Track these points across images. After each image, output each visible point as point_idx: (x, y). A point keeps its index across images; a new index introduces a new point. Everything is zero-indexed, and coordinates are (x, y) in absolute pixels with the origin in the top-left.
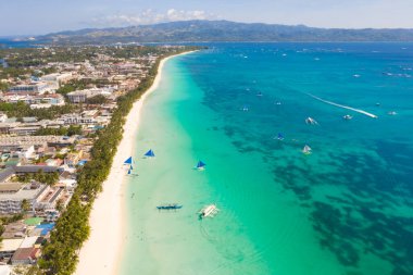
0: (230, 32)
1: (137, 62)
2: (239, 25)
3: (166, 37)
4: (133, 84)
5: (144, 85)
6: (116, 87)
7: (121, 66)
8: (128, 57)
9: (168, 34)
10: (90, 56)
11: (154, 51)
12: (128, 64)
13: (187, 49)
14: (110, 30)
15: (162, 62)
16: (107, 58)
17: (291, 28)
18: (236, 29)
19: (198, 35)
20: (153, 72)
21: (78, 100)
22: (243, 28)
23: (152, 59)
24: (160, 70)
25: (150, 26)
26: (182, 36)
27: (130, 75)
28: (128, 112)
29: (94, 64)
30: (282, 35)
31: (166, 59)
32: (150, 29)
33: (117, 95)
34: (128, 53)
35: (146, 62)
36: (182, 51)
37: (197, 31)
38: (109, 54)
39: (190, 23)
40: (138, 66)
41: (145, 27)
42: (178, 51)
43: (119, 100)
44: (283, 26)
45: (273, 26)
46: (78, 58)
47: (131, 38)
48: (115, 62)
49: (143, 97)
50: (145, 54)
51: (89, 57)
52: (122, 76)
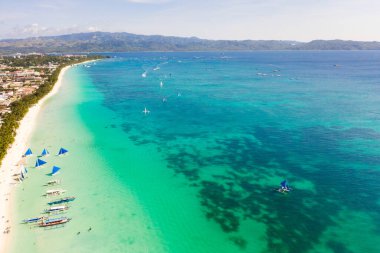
0: (130, 43)
1: (36, 70)
2: (139, 37)
3: (69, 48)
4: (30, 91)
5: (42, 91)
6: (11, 93)
7: (19, 74)
8: (27, 66)
9: (71, 45)
11: (54, 60)
12: (26, 72)
13: (90, 57)
14: (7, 41)
15: (63, 70)
16: (4, 67)
17: (185, 39)
18: (136, 41)
19: (100, 45)
20: (52, 79)
22: (143, 39)
23: (52, 67)
24: (60, 77)
25: (53, 37)
26: (84, 47)
27: (28, 82)
28: (22, 116)
30: (177, 46)
31: (68, 67)
32: (52, 40)
33: (11, 101)
34: (26, 62)
35: (46, 70)
36: (84, 59)
37: (100, 42)
38: (6, 62)
39: (92, 34)
40: (37, 73)
42: (80, 60)
43: (13, 105)
44: (178, 38)
45: (170, 38)
47: (32, 49)
48: (12, 71)
49: (41, 102)
50: (46, 62)
52: (18, 84)
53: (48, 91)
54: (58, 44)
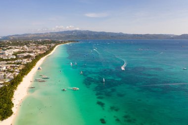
1: (46, 46)
2: (94, 32)
3: (62, 37)
4: (43, 52)
5: (47, 53)
7: (39, 47)
8: (43, 44)
11: (54, 42)
12: (42, 46)
13: (69, 41)
14: (37, 34)
15: (57, 46)
16: (34, 45)
18: (93, 34)
20: (51, 49)
21: (21, 57)
23: (53, 45)
24: (55, 49)
25: (56, 33)
26: (69, 37)
27: (42, 50)
29: (28, 46)
33: (35, 55)
34: (42, 43)
35: (50, 46)
36: (67, 42)
37: (75, 35)
38: (35, 43)
41: (53, 33)
42: (65, 42)
44: (113, 33)
45: (109, 33)
46: (21, 45)
47: (46, 38)
48: (37, 46)
50: (51, 43)
51: (26, 44)
52: (39, 50)
53: (49, 53)
54: (57, 36)
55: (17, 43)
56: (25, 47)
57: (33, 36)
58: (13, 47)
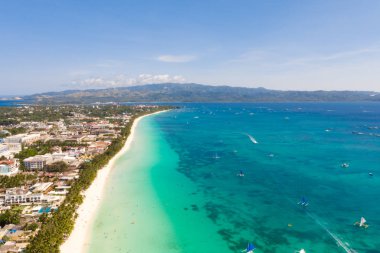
0: (198, 94)
1: (111, 121)
2: (207, 87)
3: (142, 98)
5: (115, 147)
6: (83, 150)
7: (95, 125)
8: (103, 116)
9: (143, 95)
10: (66, 115)
11: (128, 110)
12: (100, 124)
13: (161, 108)
14: (93, 91)
16: (83, 117)
17: (252, 90)
19: (170, 95)
20: (126, 132)
22: (211, 90)
23: (126, 118)
24: (133, 130)
25: (128, 88)
26: (156, 97)
27: (101, 135)
28: (89, 184)
29: (67, 123)
30: (245, 96)
31: (140, 118)
32: (128, 91)
33: (81, 161)
34: (102, 113)
35: (120, 122)
38: (85, 113)
39: (163, 85)
40: (111, 125)
41: (123, 88)
43: (83, 167)
45: (238, 89)
46: (52, 117)
47: (109, 99)
48: (89, 121)
49: (112, 161)
50: (120, 113)
51: (64, 116)
52: (92, 137)
54: (132, 94)
55: (46, 112)
56: (61, 124)
57: (82, 94)
58: (31, 125)
